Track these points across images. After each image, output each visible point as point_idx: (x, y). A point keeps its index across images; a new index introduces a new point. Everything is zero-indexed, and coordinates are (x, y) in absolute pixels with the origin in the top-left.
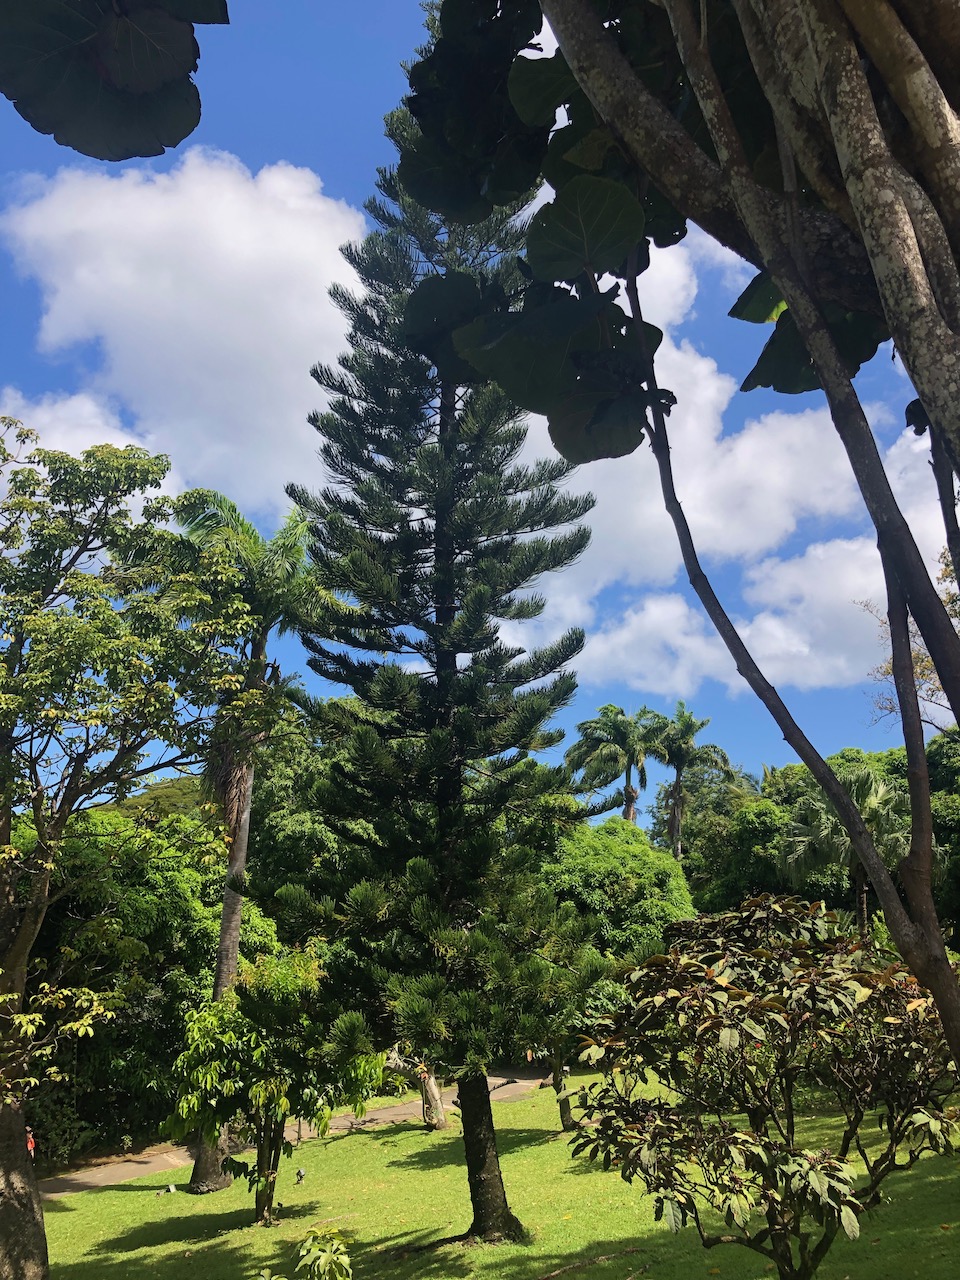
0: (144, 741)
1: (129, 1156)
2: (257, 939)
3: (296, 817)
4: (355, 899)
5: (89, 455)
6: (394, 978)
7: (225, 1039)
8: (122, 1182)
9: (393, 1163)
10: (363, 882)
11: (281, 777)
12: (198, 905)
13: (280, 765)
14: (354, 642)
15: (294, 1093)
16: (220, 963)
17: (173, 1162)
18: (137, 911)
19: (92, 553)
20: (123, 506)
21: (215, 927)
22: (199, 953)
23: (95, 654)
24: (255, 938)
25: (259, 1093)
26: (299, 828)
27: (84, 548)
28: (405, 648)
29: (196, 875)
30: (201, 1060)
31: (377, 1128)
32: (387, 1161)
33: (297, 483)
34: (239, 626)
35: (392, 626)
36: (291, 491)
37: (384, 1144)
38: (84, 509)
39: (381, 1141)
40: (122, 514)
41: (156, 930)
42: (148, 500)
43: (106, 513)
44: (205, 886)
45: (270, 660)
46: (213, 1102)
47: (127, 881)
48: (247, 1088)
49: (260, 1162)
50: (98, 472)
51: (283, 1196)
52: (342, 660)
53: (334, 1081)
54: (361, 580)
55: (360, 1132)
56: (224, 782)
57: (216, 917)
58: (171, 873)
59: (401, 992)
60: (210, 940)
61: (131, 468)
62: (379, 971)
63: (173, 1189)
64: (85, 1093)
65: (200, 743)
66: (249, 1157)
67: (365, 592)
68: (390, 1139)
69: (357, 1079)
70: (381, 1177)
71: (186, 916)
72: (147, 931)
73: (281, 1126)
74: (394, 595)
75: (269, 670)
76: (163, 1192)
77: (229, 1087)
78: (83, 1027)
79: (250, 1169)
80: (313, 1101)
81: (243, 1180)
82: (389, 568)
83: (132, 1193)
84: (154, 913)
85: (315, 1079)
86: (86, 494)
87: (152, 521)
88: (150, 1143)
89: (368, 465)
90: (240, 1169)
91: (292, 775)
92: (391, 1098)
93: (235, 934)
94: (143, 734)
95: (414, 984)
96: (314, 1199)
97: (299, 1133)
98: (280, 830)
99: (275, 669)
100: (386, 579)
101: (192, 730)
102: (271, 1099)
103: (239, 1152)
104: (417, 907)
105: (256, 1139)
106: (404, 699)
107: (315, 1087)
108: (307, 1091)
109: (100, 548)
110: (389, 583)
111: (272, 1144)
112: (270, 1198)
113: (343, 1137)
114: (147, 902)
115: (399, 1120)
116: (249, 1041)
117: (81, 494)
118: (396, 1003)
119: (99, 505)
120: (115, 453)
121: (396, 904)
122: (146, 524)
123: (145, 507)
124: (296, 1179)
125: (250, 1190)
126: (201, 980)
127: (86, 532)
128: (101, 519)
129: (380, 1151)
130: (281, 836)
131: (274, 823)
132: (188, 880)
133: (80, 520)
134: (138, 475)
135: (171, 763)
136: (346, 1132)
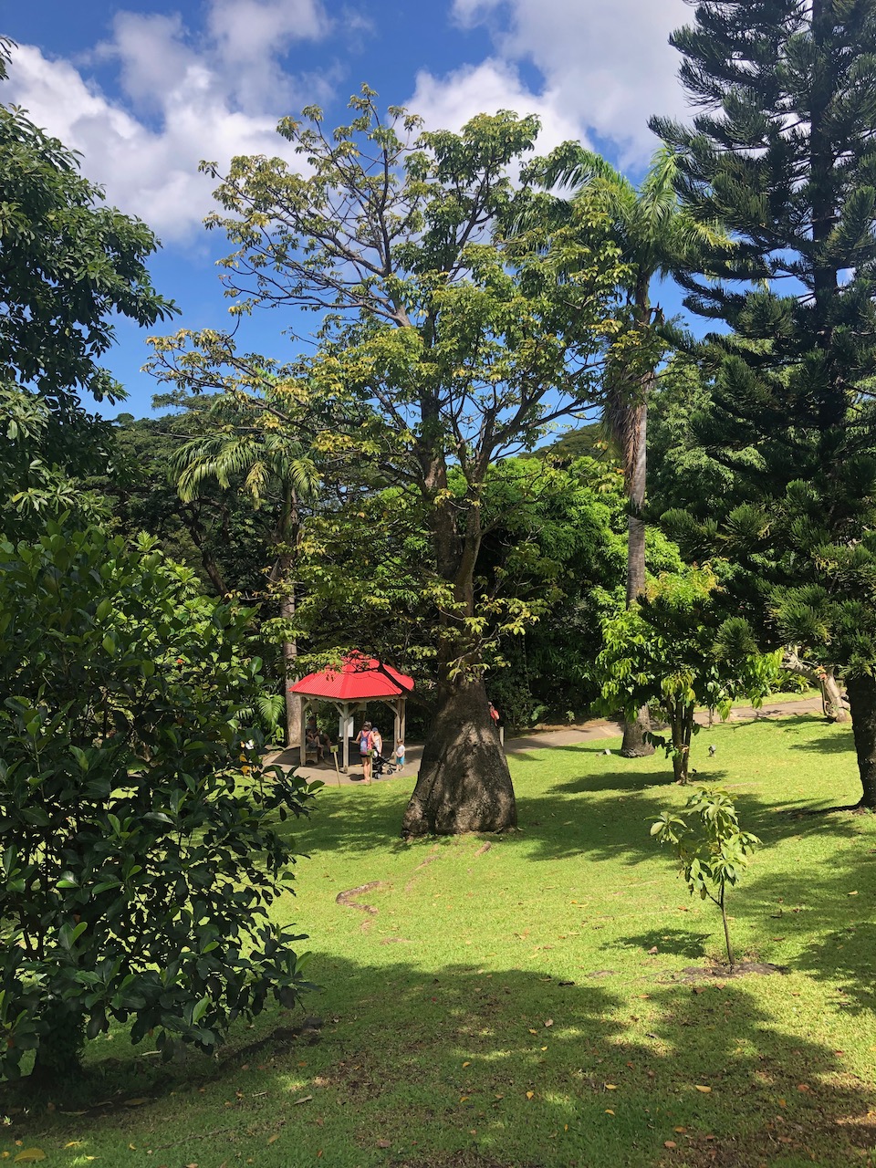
0: (542, 392)
1: (574, 726)
2: (662, 558)
3: (692, 452)
4: (735, 521)
5: (468, 129)
6: (776, 589)
7: (635, 640)
8: (570, 745)
9: (796, 746)
10: (744, 504)
11: (677, 418)
12: (609, 532)
13: (674, 406)
14: (727, 274)
15: (699, 686)
16: (630, 580)
17: (608, 733)
18: (558, 540)
19: (481, 225)
20: (502, 175)
21: (624, 551)
22: (612, 574)
23: (491, 318)
24: (660, 559)
25: (669, 684)
26: (696, 462)
27: (473, 222)
28: (779, 272)
29: (605, 508)
30: (617, 657)
31: (781, 718)
32: (789, 744)
33: (660, 115)
34: (615, 275)
35: (767, 252)
36: (656, 126)
37: (787, 731)
38: (469, 183)
39: (784, 729)
40: (503, 182)
41: (576, 554)
42: (522, 164)
43: (488, 184)
44: (613, 517)
45: (653, 305)
46: (630, 690)
47: (548, 515)
48: (659, 679)
49: (674, 737)
50: (477, 143)
51: (696, 763)
52: (717, 294)
53: (735, 677)
54: (727, 206)
55: (765, 720)
56: (621, 424)
57: (625, 542)
58: (583, 507)
59: (782, 602)
60: (622, 562)
61: (504, 133)
62: (763, 584)
63: (608, 752)
64: (535, 679)
65: (590, 390)
66: (667, 734)
67: (732, 217)
68: (793, 727)
69: (755, 677)
70: (783, 757)
71: (600, 543)
72: (569, 555)
73: (690, 711)
74: (763, 216)
75: (654, 314)
76: (601, 754)
77: (642, 678)
78: (517, 627)
79: (667, 742)
80: (716, 691)
81: (661, 750)
82: (758, 188)
83: (578, 753)
84: (573, 541)
85: (717, 675)
86: (469, 169)
87: (529, 184)
88: (589, 718)
89: (732, 75)
90: (659, 741)
91: (686, 414)
92: (791, 694)
93: (640, 556)
94: (540, 387)
95: (793, 592)
96: (723, 769)
97: (710, 717)
98: (678, 465)
99: (659, 312)
100: (754, 200)
101: (582, 378)
102: (679, 692)
103: (660, 730)
104: (797, 526)
105: (670, 720)
106: (777, 324)
107: (717, 681)
108: (710, 684)
109: (486, 219)
110: (757, 203)
111: (684, 726)
112: (685, 766)
113: (749, 724)
114: (566, 532)
115: (801, 713)
116: (656, 642)
117: (464, 170)
118: (779, 611)
119: (481, 177)
120: (488, 121)
121: (777, 524)
122: (524, 189)
123: (522, 172)
124: (708, 753)
125: (667, 757)
126: (616, 594)
127: (473, 205)
128: (484, 190)
129: (783, 736)
130: (679, 470)
131: (672, 459)
132: (600, 511)
133: (468, 195)
134: (512, 139)
135: (567, 410)
136: (753, 720)
